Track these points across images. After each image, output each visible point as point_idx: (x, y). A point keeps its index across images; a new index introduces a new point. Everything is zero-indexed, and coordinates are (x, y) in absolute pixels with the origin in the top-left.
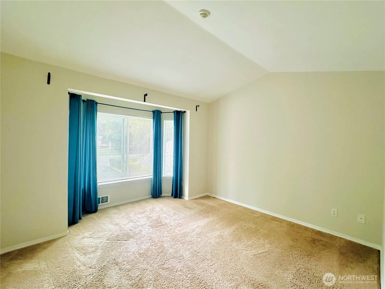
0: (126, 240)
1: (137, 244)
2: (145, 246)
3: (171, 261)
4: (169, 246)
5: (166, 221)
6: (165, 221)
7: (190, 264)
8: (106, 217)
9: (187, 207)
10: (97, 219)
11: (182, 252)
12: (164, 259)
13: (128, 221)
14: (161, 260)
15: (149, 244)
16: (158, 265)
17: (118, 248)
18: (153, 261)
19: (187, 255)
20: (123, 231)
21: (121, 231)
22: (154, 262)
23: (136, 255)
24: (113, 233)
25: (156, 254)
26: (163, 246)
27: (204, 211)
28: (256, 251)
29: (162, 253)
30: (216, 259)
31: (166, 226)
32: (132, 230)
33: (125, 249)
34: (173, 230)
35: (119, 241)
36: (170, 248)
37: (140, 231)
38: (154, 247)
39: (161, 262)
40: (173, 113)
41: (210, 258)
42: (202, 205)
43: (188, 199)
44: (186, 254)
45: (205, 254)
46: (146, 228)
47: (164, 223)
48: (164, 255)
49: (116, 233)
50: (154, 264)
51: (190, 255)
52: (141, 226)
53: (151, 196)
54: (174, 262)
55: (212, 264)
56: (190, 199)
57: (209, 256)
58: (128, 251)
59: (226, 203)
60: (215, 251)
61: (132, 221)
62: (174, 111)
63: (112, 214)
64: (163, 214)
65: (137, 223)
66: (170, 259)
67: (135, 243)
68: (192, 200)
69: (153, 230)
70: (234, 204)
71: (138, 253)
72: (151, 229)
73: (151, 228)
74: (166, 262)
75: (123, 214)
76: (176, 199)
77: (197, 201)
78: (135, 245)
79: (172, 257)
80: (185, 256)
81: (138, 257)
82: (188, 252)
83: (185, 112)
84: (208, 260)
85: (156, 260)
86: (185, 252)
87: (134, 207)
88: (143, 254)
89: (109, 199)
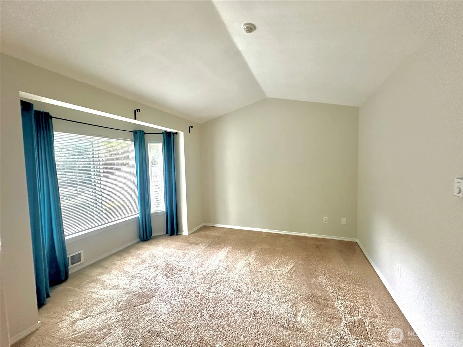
0: (146, 303)
1: (164, 302)
2: (177, 300)
3: (219, 306)
4: (205, 291)
5: (180, 265)
6: (178, 264)
7: (241, 301)
8: (89, 282)
9: (192, 243)
10: (76, 289)
11: (224, 293)
12: (210, 306)
13: (130, 278)
14: (208, 310)
15: (181, 297)
16: (209, 315)
17: (143, 316)
18: (200, 313)
19: (231, 293)
20: (132, 292)
21: (129, 293)
22: (202, 314)
23: (174, 315)
24: (120, 300)
25: (197, 305)
26: (198, 293)
27: (214, 243)
28: (287, 268)
29: (204, 302)
30: (260, 287)
31: (184, 270)
32: (144, 288)
33: (153, 314)
34: (196, 272)
35: (137, 306)
36: (207, 293)
37: (156, 285)
38: (190, 298)
39: (210, 311)
40: (162, 134)
41: (254, 288)
42: (207, 237)
43: (188, 234)
44: (229, 293)
45: (247, 287)
46: (161, 280)
47: (179, 267)
48: (207, 302)
49: (124, 299)
50: (203, 317)
51: (234, 293)
52: (152, 279)
53: (139, 240)
54: (223, 306)
55: (260, 294)
56: (190, 234)
57: (252, 288)
58: (160, 314)
59: (230, 230)
60: (254, 280)
61: (135, 277)
62: (163, 132)
63: (97, 275)
64: (170, 257)
65: (144, 278)
66: (217, 305)
67: (162, 301)
68: (193, 234)
69: (172, 279)
70: (237, 230)
71: (175, 312)
72: (169, 279)
73: (168, 277)
74: (215, 309)
75: (115, 272)
76: (173, 237)
77: (198, 234)
78: (163, 304)
79: (217, 301)
80: (230, 295)
81: (178, 316)
82: (230, 290)
83: (176, 133)
84: (254, 291)
85: (203, 312)
86: (226, 291)
87: (124, 258)
88: (182, 311)
89: (83, 256)
